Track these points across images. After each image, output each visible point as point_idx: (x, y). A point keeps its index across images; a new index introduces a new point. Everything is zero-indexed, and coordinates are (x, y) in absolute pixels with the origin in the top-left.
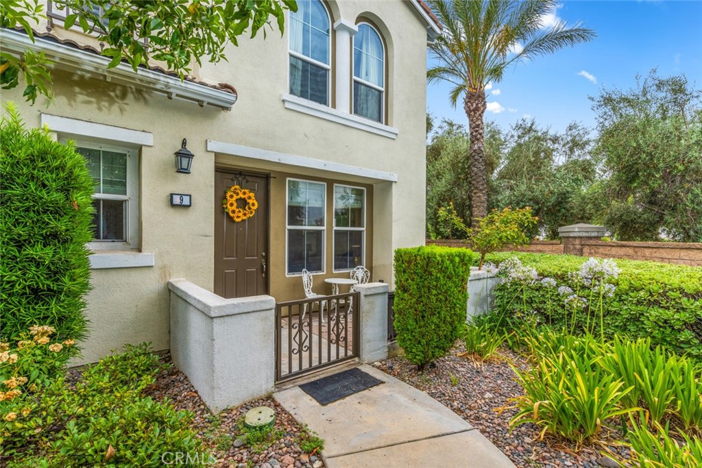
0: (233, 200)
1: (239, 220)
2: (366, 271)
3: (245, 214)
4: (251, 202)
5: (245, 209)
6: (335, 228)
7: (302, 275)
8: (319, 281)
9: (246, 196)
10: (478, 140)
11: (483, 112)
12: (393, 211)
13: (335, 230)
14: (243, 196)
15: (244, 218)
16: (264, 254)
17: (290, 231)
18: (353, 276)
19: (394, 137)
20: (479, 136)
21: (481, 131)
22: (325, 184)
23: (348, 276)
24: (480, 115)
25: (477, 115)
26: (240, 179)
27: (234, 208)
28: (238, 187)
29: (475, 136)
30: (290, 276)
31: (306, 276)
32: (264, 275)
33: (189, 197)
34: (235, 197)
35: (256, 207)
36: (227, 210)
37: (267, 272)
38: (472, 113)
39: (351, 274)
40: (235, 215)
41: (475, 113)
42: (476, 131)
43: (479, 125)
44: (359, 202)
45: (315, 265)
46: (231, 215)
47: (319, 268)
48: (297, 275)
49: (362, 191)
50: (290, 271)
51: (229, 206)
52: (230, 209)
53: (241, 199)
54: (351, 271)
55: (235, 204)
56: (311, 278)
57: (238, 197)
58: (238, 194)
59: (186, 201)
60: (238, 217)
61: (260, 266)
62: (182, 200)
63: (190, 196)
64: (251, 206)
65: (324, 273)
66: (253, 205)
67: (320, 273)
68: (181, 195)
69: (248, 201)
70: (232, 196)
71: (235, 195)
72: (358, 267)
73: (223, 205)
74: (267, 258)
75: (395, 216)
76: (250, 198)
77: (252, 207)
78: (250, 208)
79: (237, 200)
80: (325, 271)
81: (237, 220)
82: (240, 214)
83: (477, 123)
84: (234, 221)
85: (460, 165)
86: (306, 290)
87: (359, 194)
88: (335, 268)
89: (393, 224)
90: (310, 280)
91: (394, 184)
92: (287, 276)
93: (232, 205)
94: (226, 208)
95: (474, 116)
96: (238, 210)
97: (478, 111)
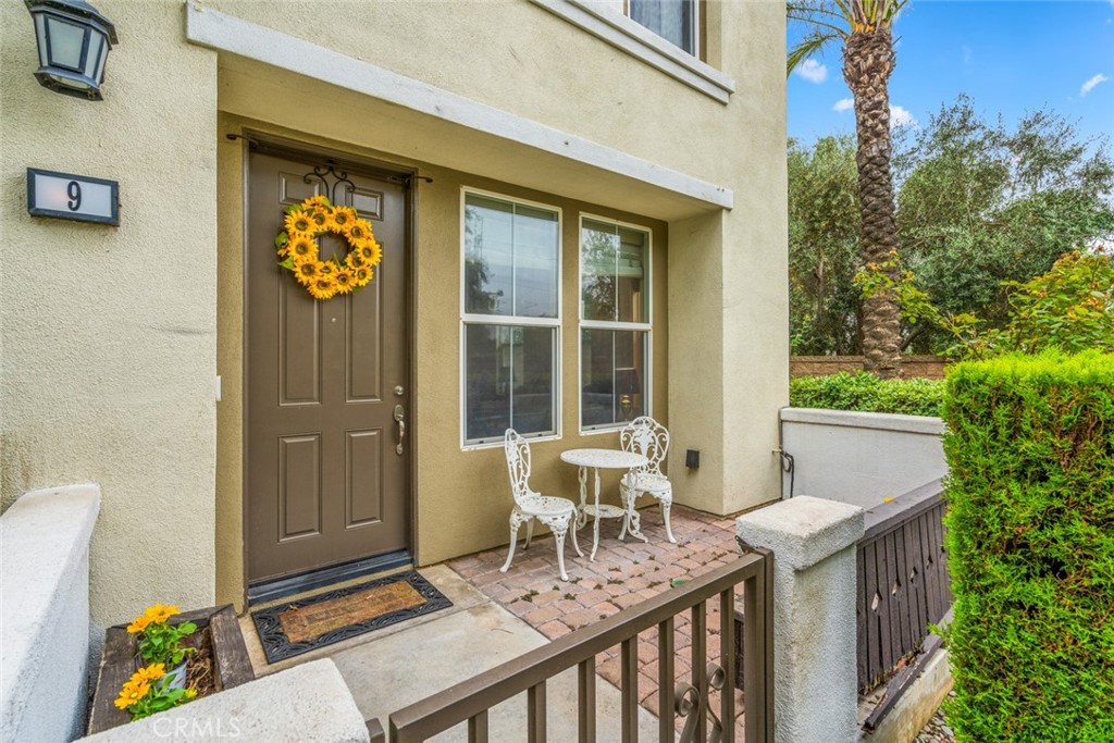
0: (306, 237)
1: (327, 294)
2: (660, 431)
3: (343, 279)
4: (360, 244)
5: (344, 264)
6: (584, 323)
7: (505, 444)
8: (547, 459)
9: (347, 228)
10: (878, 135)
11: (888, 75)
12: (725, 280)
13: (584, 330)
14: (336, 227)
15: (342, 288)
16: (400, 389)
17: (470, 327)
18: (626, 443)
19: (723, 97)
20: (880, 126)
21: (884, 116)
22: (559, 210)
23: (615, 444)
24: (882, 81)
25: (876, 81)
26: (330, 178)
27: (311, 256)
28: (322, 199)
29: (873, 128)
30: (473, 448)
31: (514, 448)
32: (400, 448)
33: (108, 189)
34: (313, 227)
35: (375, 260)
36: (287, 264)
37: (409, 441)
38: (865, 78)
39: (623, 438)
40: (313, 280)
41: (871, 77)
42: (874, 117)
43: (880, 103)
44: (634, 262)
45: (536, 417)
46: (302, 278)
47: (545, 425)
48: (490, 444)
49: (642, 236)
50: (473, 432)
51: (293, 253)
52: (296, 261)
53: (330, 233)
54: (620, 429)
55: (314, 247)
56: (528, 451)
57: (323, 228)
58: (321, 220)
59: (95, 202)
60: (325, 285)
61: (391, 422)
62: (79, 197)
63: (114, 186)
64: (361, 255)
65: (559, 437)
66: (368, 252)
67: (547, 438)
68: (74, 181)
69: (353, 240)
70: (303, 224)
71: (311, 221)
72: (640, 418)
73: (276, 248)
74: (408, 400)
75: (728, 294)
76: (358, 232)
77: (363, 259)
78: (358, 262)
79: (319, 237)
80: (560, 431)
81: (320, 293)
82: (330, 277)
83: (876, 99)
84: (311, 298)
85: (819, 201)
86: (515, 486)
87: (634, 242)
88: (584, 424)
89: (725, 311)
90: (525, 456)
91: (724, 214)
92: (464, 449)
93: (303, 248)
94: (286, 256)
95: (869, 84)
96: (320, 265)
97: (879, 72)
